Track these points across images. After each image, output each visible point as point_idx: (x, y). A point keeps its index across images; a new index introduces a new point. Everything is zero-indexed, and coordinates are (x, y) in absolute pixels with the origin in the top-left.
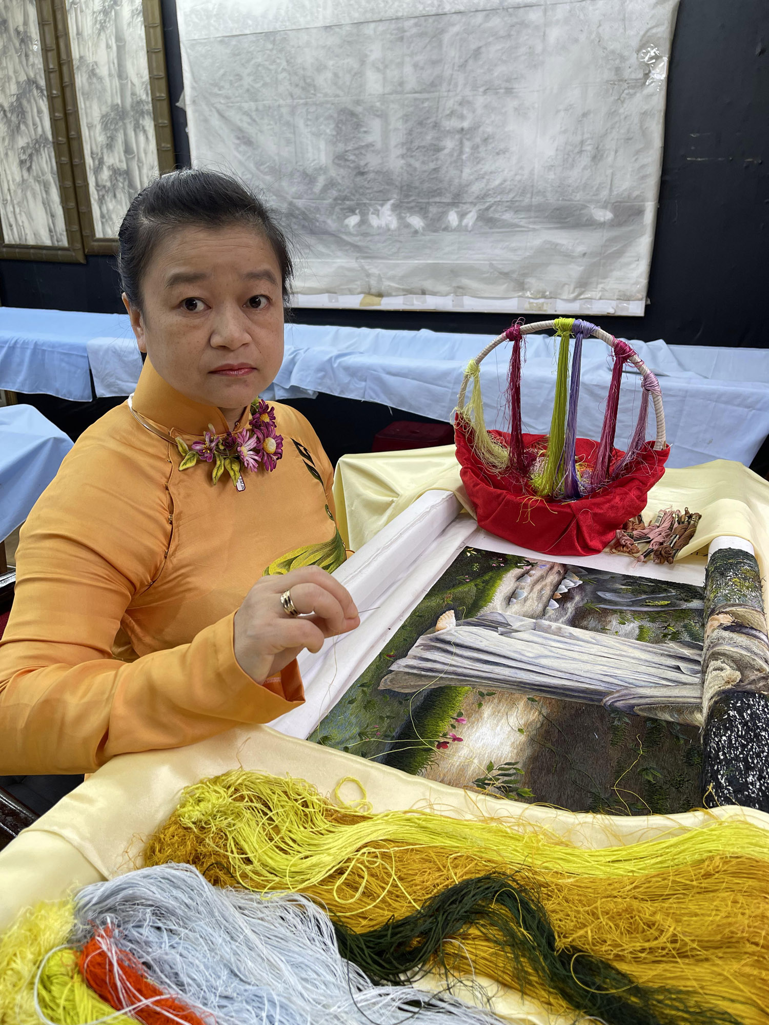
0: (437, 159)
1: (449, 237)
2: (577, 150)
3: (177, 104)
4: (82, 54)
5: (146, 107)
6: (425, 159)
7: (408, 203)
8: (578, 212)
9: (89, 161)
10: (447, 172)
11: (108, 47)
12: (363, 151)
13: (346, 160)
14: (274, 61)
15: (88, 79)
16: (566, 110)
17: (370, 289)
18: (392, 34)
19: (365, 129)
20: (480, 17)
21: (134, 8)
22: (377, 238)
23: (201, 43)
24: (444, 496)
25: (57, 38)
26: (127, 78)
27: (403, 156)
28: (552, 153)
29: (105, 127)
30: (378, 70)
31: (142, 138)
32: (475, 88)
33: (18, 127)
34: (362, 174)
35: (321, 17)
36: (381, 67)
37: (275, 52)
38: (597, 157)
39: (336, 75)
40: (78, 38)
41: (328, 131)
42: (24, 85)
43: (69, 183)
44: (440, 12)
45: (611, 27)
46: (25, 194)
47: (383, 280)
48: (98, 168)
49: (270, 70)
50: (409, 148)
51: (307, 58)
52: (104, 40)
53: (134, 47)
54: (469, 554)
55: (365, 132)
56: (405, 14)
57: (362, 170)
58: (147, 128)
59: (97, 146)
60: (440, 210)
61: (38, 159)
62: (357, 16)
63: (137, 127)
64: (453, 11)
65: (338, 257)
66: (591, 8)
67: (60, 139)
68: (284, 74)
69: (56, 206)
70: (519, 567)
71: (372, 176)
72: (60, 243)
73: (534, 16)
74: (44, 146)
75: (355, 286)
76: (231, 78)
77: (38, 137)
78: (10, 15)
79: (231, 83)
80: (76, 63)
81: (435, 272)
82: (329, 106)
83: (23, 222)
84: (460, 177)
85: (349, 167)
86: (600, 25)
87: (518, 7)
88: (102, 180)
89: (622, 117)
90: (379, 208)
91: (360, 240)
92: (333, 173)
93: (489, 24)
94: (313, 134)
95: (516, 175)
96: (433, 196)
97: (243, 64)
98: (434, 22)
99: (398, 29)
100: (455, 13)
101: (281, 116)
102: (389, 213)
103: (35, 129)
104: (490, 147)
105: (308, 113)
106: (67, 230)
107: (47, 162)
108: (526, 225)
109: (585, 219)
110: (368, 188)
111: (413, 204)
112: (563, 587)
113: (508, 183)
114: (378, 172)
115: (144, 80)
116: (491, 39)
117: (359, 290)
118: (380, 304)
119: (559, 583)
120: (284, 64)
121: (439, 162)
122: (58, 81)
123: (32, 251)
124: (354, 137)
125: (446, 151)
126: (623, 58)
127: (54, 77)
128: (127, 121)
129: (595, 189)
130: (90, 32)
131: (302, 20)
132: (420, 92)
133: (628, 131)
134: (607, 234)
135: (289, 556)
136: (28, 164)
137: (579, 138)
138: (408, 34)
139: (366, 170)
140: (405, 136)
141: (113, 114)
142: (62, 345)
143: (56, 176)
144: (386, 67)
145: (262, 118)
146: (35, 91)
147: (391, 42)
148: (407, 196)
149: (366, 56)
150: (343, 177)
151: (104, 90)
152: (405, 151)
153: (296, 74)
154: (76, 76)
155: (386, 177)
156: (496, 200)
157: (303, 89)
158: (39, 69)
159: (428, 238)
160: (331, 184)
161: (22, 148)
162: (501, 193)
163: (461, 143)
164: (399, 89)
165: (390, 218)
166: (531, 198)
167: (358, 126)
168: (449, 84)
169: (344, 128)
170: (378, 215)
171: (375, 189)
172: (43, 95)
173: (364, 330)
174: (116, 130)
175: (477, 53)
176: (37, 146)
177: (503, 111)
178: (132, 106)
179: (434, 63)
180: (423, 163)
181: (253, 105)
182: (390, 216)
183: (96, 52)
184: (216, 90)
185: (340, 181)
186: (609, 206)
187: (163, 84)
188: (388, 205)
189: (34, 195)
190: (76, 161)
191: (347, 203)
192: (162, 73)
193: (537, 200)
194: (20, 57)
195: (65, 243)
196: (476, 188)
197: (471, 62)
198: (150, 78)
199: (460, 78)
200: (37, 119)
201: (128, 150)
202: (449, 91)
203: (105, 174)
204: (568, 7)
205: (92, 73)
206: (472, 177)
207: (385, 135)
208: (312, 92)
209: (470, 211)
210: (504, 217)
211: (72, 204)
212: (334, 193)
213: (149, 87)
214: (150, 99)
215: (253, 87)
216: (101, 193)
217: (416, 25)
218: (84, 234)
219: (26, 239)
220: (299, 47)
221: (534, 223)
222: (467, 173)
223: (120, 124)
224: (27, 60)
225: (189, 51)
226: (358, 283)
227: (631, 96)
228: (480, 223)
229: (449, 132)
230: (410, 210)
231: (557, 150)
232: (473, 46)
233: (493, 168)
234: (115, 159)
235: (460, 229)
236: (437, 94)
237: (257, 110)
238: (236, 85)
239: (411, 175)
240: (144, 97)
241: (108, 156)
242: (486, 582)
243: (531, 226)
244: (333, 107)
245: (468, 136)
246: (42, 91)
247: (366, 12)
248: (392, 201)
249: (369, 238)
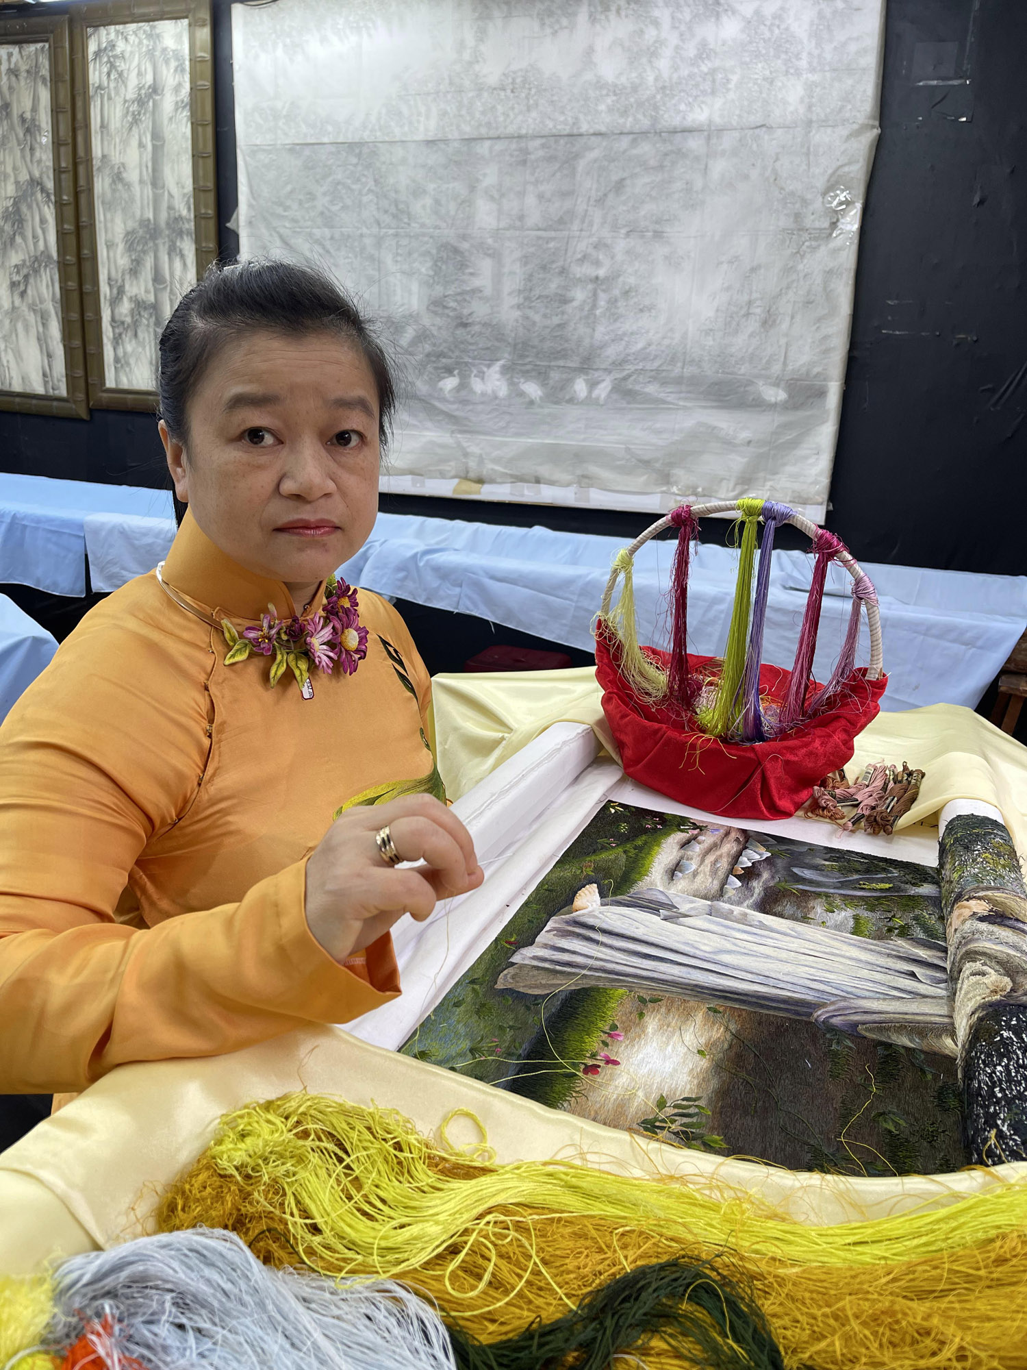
0: (563, 313)
1: (574, 412)
2: (743, 312)
3: (228, 225)
4: (106, 152)
5: (187, 226)
6: (548, 311)
7: (525, 364)
8: (742, 389)
9: (104, 289)
10: (575, 329)
11: (141, 145)
12: (468, 298)
13: (445, 307)
14: (358, 180)
15: (111, 185)
16: (730, 262)
17: (468, 472)
18: (511, 156)
19: (471, 271)
20: (625, 142)
21: (179, 99)
22: (480, 407)
23: (264, 150)
24: (580, 731)
25: (74, 131)
26: (163, 187)
27: (519, 307)
28: (711, 314)
29: (130, 248)
30: (492, 198)
31: (178, 264)
32: (615, 228)
33: (12, 239)
34: (465, 325)
35: (422, 128)
36: (496, 196)
37: (360, 168)
38: (768, 322)
39: (437, 202)
40: (102, 132)
41: (423, 270)
42: (24, 187)
43: (75, 316)
44: (575, 131)
45: (791, 162)
46: (15, 326)
47: (486, 461)
48: (116, 298)
49: (352, 190)
50: (527, 297)
51: (402, 178)
52: (137, 137)
53: (176, 148)
54: (613, 811)
55: (472, 274)
56: (530, 132)
57: (464, 320)
58: (186, 252)
59: (117, 272)
60: (564, 376)
61: (36, 282)
62: (468, 130)
63: (173, 250)
64: (591, 131)
65: (427, 429)
66: (766, 137)
67: (68, 258)
68: (371, 197)
69: (55, 343)
70: (682, 831)
71: (477, 328)
72: (56, 392)
73: (694, 144)
74: (46, 266)
75: (448, 468)
76: (301, 197)
77: (39, 253)
78: (15, 97)
79: (301, 203)
80: (96, 163)
81: (555, 455)
82: (426, 239)
83: (8, 362)
84: (592, 337)
85: (448, 316)
86: (777, 159)
87: (674, 132)
88: (121, 314)
89: (801, 275)
90: (485, 369)
91: (457, 410)
92: (427, 321)
93: (634, 152)
94: (403, 273)
95: (664, 338)
96: (556, 359)
97: (317, 181)
98: (566, 143)
99: (521, 150)
100: (595, 134)
101: (363, 249)
102: (498, 376)
103: (35, 244)
104: (631, 302)
105: (398, 246)
106: (67, 375)
107: (47, 286)
108: (676, 402)
109: (751, 398)
110: (471, 344)
111: (529, 367)
112: (745, 859)
113: (653, 347)
114: (485, 325)
115: (186, 191)
116: (638, 170)
117: (453, 473)
118: (479, 493)
119: (740, 854)
120: (371, 184)
121: (566, 317)
122: (71, 184)
123: (17, 400)
124: (457, 280)
125: (575, 304)
126: (805, 202)
127: (67, 179)
128: (160, 241)
129: (764, 361)
130: (118, 125)
131: (397, 131)
132: (545, 230)
133: (809, 292)
134: (778, 419)
135: (371, 794)
136: (22, 288)
137: (746, 298)
138: (533, 157)
139: (470, 321)
140: (523, 282)
141: (141, 232)
142: (50, 520)
143: (58, 305)
144: (502, 195)
145: (338, 249)
146: (39, 195)
147: (511, 165)
148: (522, 356)
149: (478, 180)
150: (440, 328)
151: (132, 200)
152: (521, 300)
153: (385, 196)
154: (95, 179)
155: (496, 331)
156: (637, 367)
157: (395, 216)
158: (47, 167)
159: (546, 411)
160: (422, 336)
161: (16, 266)
162: (644, 359)
163: (595, 295)
164: (518, 224)
165: (498, 383)
166: (683, 368)
167: (462, 266)
168: (583, 222)
169: (444, 267)
170: (483, 379)
171: (480, 346)
172: (50, 200)
173: (459, 524)
174: (144, 252)
175: (619, 186)
176: (36, 265)
177: (650, 259)
178: (168, 224)
179: (565, 195)
180: (545, 316)
181: (327, 232)
182: (498, 380)
183: (125, 151)
184: (280, 211)
185: (435, 333)
186: (783, 384)
187: (211, 198)
188: (497, 367)
189: (27, 328)
190: (88, 287)
191: (444, 360)
192: (210, 184)
193: (689, 371)
194: (22, 150)
195: (63, 392)
196: (612, 352)
197: (611, 196)
198: (194, 189)
199: (597, 215)
200: (39, 232)
201: (158, 278)
202: (581, 230)
203: (125, 307)
204: (736, 134)
205: (118, 178)
206: (607, 338)
207: (498, 278)
208: (406, 220)
209: (603, 380)
210: (647, 390)
211: (77, 343)
212: (428, 348)
213: (192, 200)
214: (192, 216)
215: (329, 210)
216: (117, 331)
217: (543, 146)
218: (90, 381)
219: (10, 384)
220: (391, 164)
221: (686, 399)
222: (601, 332)
223: (151, 244)
224: (32, 155)
225: (248, 159)
226: (453, 464)
227: (814, 249)
228: (615, 396)
229: (580, 280)
230: (526, 374)
231: (717, 310)
232: (615, 178)
233: (635, 328)
234: (140, 288)
235: (589, 401)
236: (566, 233)
237: (332, 238)
238: (306, 205)
239: (529, 330)
240: (184, 213)
241: (131, 285)
242: (639, 849)
243: (681, 403)
244: (431, 240)
245: (604, 287)
246: (48, 196)
247: (480, 125)
248: (501, 362)
249: (470, 407)
